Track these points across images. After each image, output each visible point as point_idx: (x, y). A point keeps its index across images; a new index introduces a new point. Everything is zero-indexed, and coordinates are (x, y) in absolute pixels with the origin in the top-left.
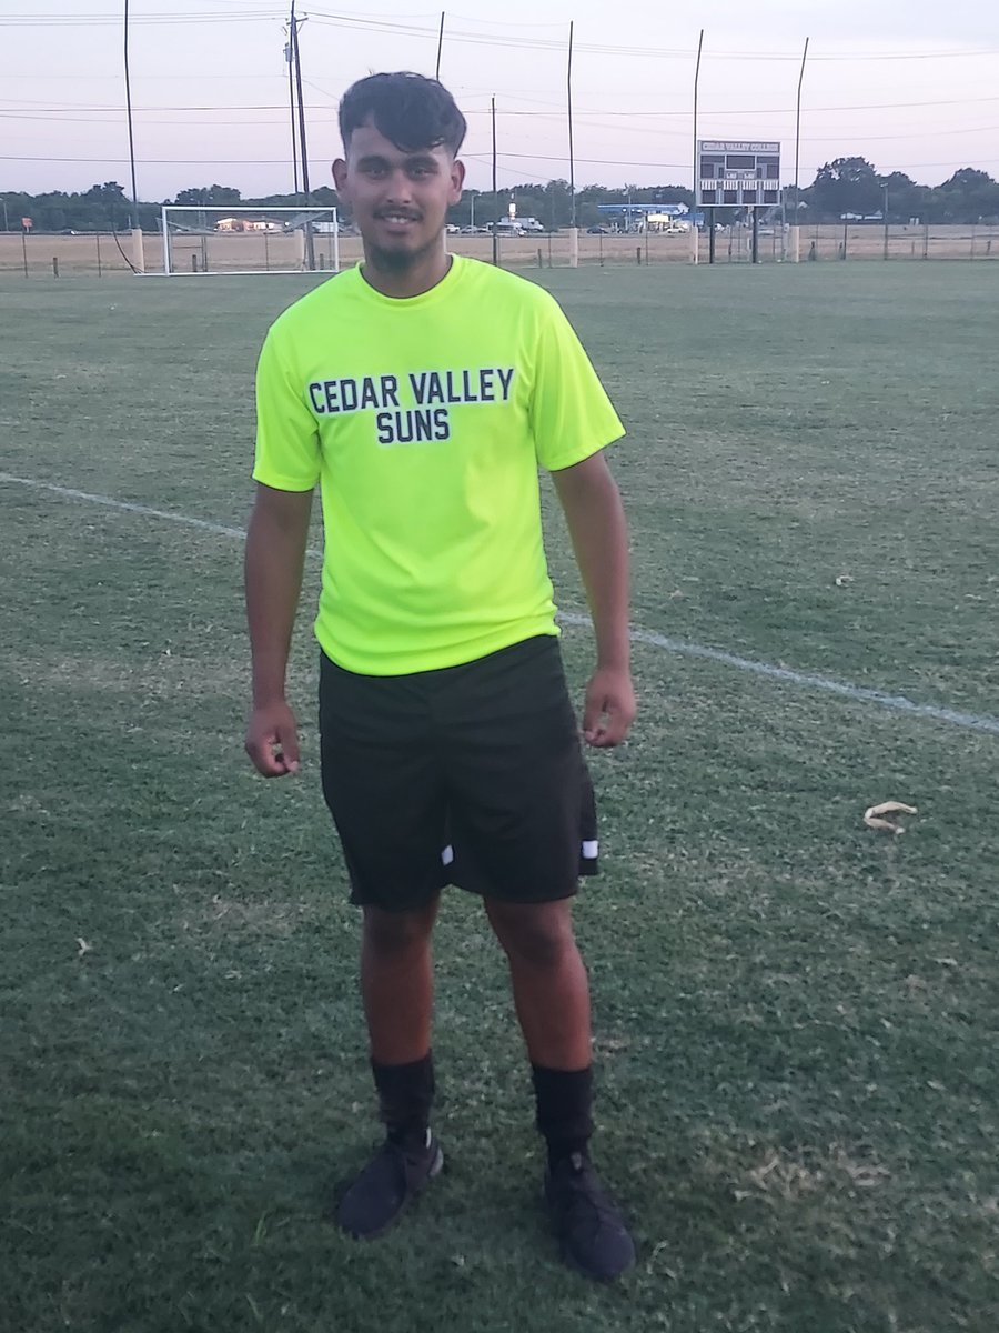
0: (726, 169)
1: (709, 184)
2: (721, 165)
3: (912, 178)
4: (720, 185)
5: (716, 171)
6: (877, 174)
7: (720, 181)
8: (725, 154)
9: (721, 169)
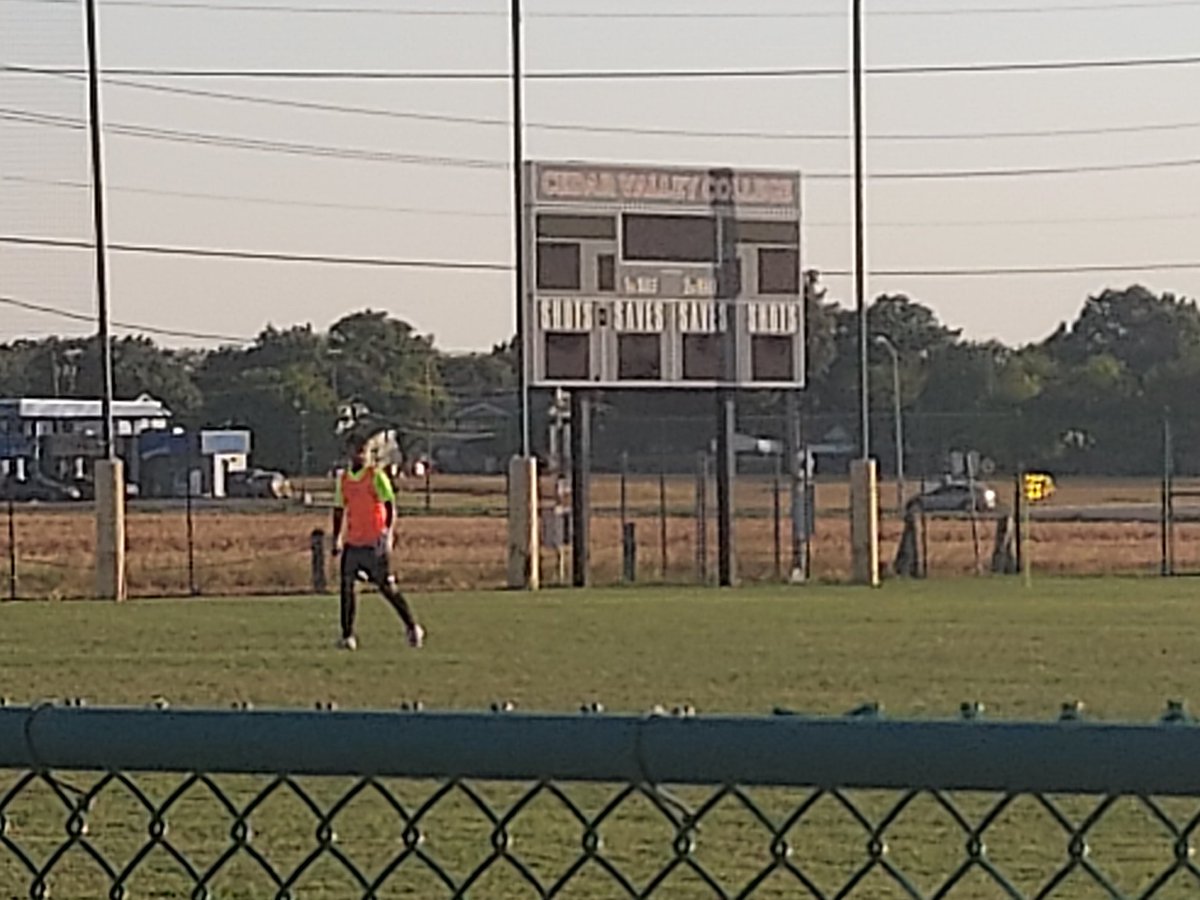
0: (620, 261)
1: (562, 312)
2: (604, 247)
3: (942, 319)
4: (602, 316)
5: (590, 272)
6: (827, 300)
7: (603, 300)
8: (618, 209)
9: (606, 261)
